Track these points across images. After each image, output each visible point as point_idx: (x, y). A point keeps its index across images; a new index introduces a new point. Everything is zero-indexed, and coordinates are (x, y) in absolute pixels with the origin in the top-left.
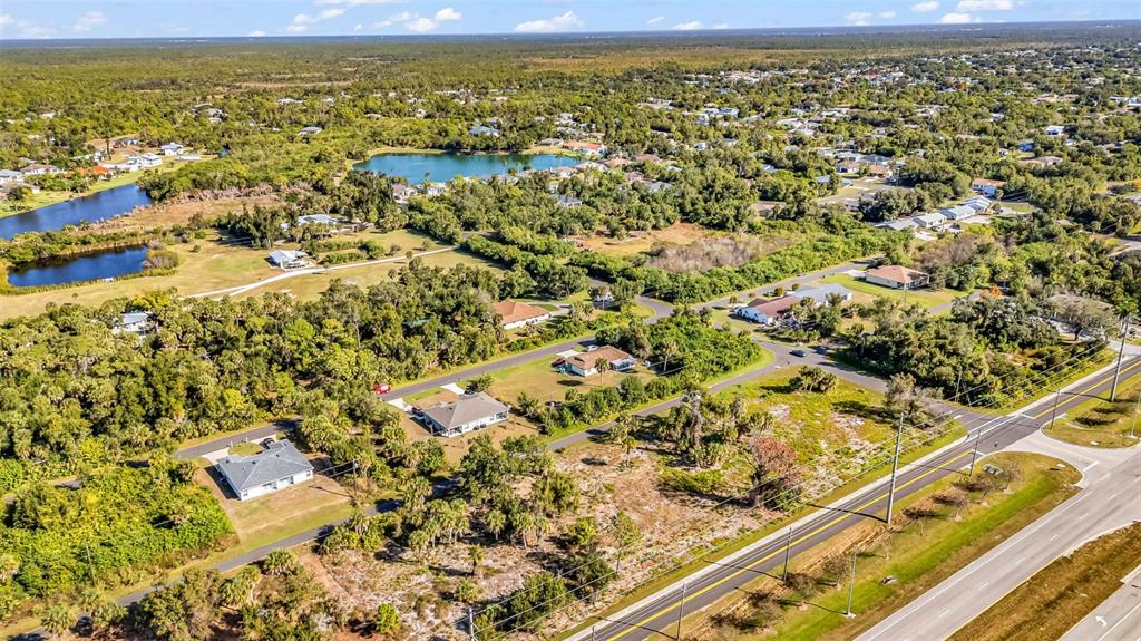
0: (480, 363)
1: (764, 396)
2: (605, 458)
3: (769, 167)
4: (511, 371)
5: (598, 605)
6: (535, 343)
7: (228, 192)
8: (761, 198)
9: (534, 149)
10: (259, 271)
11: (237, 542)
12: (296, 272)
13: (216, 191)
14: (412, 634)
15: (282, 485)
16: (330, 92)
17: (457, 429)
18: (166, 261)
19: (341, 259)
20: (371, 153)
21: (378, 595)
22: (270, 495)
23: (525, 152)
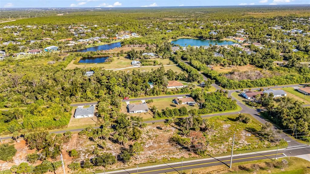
0: (156, 96)
1: (225, 121)
2: (163, 128)
3: (296, 50)
4: (161, 100)
5: (126, 165)
6: (173, 93)
7: (137, 46)
8: (283, 59)
9: (225, 39)
10: (128, 65)
11: (67, 127)
12: (135, 67)
13: (134, 45)
14: (80, 159)
15: (85, 116)
16: (182, 21)
17: (133, 112)
18: (109, 61)
19: (147, 65)
20: (178, 38)
21: (81, 147)
22: (82, 118)
23: (221, 40)
